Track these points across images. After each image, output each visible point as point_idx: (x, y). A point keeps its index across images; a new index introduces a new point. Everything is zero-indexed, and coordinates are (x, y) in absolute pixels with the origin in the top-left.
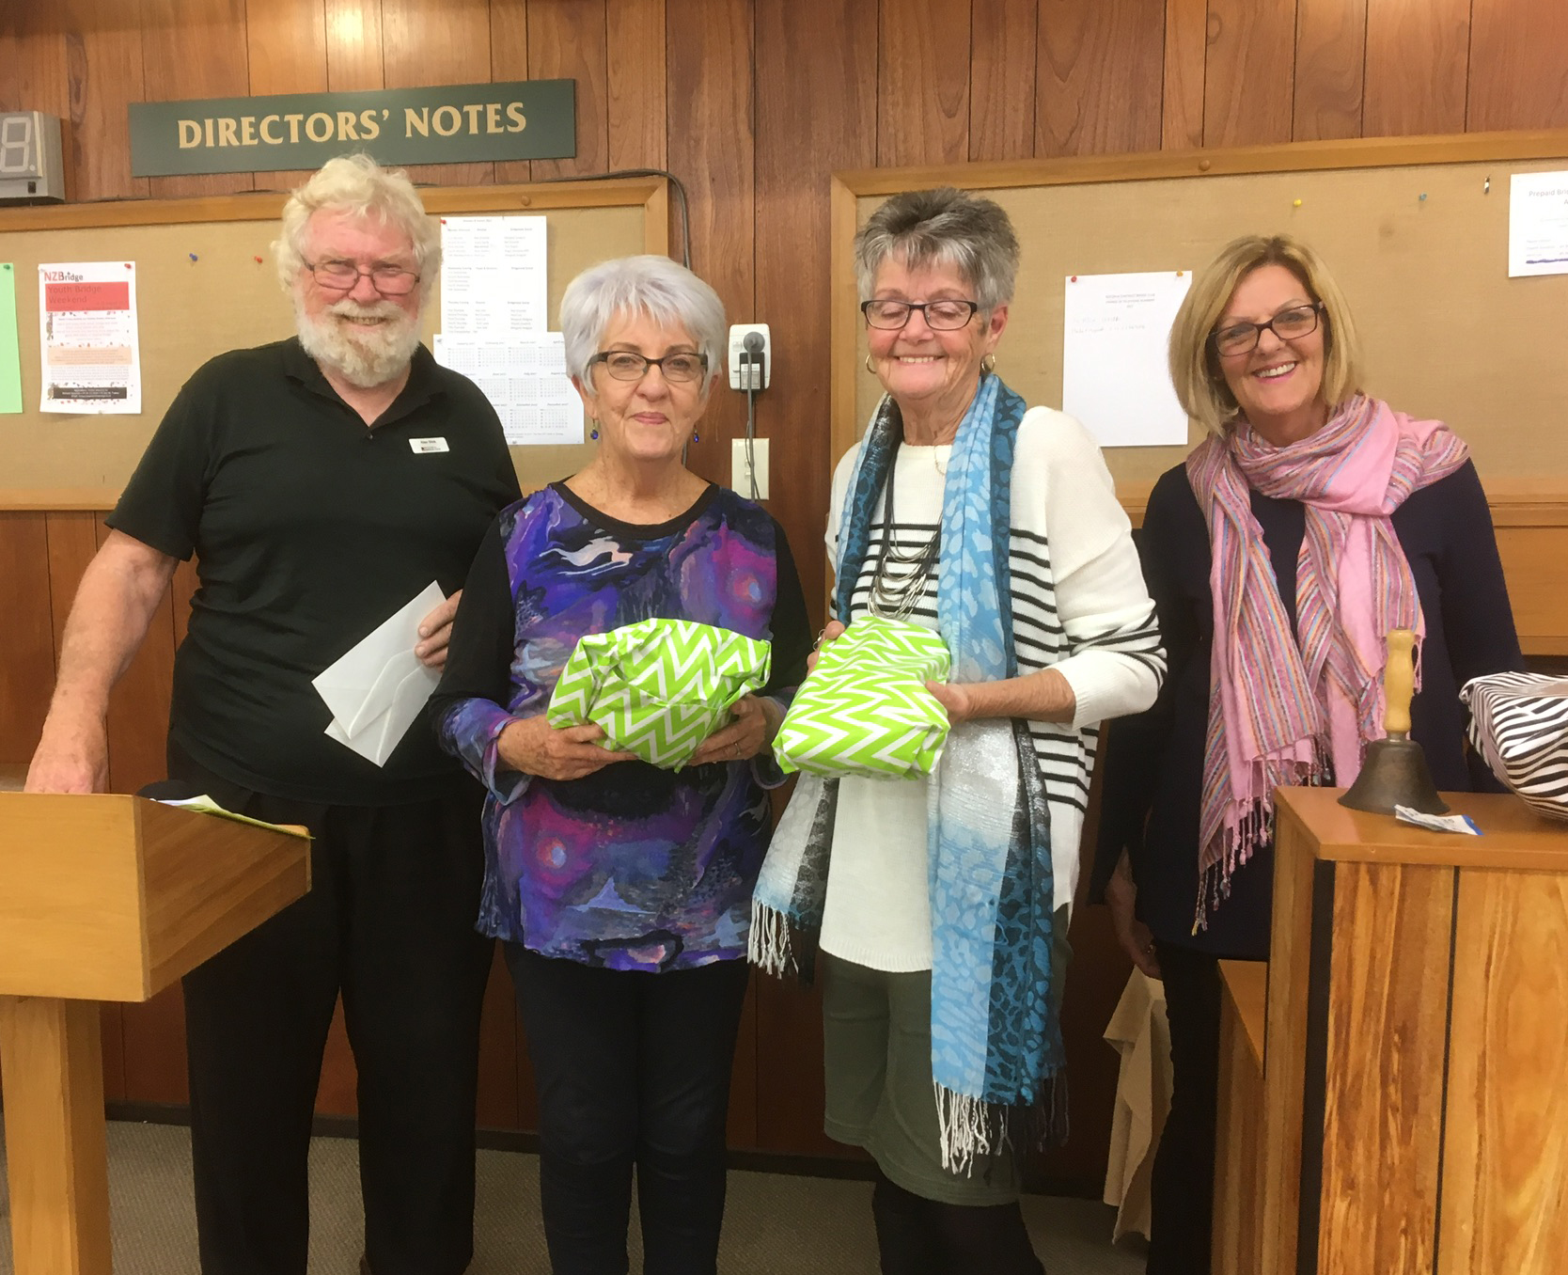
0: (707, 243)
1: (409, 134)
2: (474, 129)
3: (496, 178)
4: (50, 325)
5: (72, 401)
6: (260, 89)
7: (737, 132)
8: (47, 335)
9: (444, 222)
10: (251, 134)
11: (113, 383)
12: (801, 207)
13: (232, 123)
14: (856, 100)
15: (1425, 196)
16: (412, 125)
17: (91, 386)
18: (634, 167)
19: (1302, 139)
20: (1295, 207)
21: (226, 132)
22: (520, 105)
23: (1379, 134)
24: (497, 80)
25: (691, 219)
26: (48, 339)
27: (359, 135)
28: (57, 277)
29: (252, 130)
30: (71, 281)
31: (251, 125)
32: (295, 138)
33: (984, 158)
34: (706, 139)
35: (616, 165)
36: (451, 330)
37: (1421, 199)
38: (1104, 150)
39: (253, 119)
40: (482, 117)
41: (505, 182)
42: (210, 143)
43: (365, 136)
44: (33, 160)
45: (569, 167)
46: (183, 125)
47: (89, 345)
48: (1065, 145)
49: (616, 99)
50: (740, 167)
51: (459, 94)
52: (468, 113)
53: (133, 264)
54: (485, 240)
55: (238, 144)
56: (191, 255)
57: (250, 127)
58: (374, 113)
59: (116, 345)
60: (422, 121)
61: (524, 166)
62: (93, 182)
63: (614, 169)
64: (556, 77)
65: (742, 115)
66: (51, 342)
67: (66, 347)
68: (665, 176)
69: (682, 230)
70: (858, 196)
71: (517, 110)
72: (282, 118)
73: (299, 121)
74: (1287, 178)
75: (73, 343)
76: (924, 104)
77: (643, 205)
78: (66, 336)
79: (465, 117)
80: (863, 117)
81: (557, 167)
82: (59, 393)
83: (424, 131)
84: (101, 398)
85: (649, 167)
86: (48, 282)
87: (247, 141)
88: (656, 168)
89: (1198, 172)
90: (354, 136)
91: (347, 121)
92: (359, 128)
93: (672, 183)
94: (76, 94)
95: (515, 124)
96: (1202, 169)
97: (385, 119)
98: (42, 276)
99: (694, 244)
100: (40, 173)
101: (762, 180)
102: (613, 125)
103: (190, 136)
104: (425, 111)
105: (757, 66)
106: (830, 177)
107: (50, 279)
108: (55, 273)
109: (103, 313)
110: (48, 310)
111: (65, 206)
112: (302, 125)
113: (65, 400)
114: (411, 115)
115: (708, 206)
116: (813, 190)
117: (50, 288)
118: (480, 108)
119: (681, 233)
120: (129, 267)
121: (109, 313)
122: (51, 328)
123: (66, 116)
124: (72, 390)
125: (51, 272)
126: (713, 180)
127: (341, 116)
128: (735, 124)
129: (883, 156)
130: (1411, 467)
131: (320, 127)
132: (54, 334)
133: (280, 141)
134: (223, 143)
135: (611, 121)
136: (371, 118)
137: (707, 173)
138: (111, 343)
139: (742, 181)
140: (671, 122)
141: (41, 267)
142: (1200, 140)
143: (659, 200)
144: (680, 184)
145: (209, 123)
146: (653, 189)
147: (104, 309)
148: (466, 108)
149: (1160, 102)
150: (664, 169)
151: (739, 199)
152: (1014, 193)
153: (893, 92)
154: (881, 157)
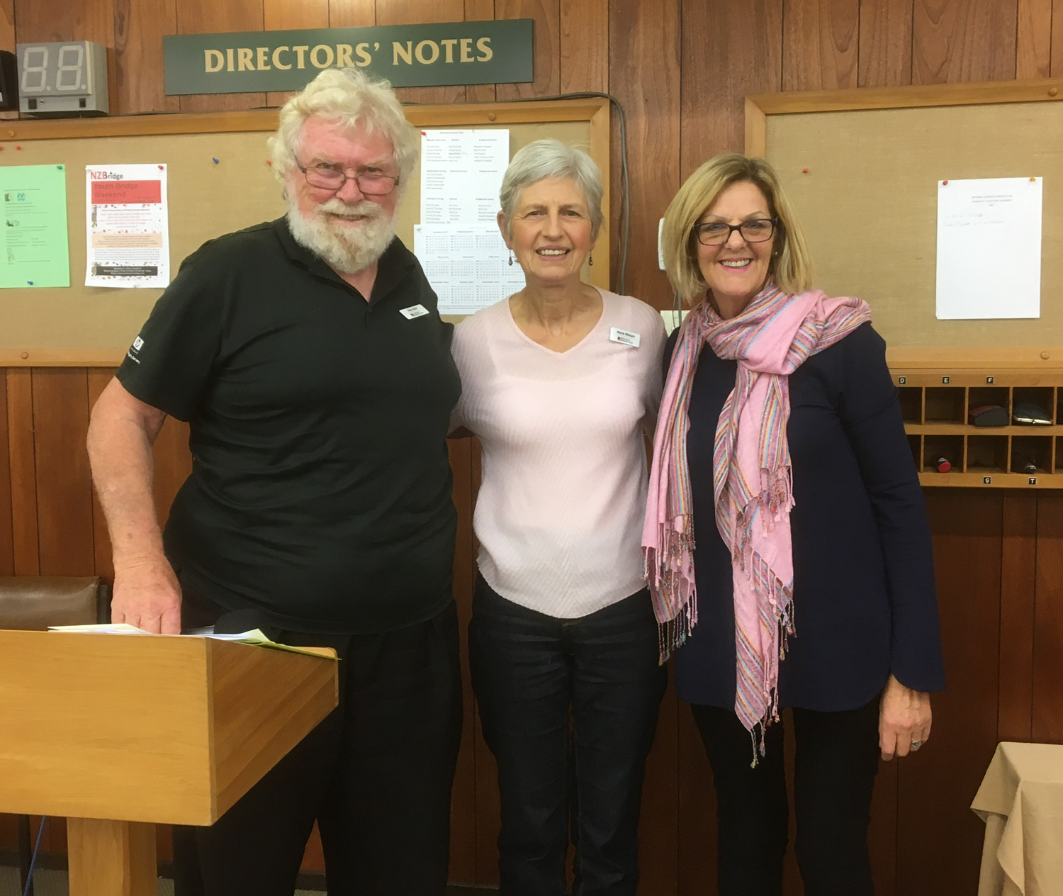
0: (641, 151)
1: (396, 63)
2: (449, 59)
3: (467, 98)
4: (94, 215)
5: (112, 277)
6: (273, 25)
7: (666, 64)
8: (92, 223)
9: (424, 134)
10: (265, 61)
11: (146, 263)
12: (717, 124)
13: (250, 53)
14: (765, 37)
16: (399, 56)
17: (127, 265)
18: (582, 90)
21: (244, 59)
22: (488, 40)
24: (468, 20)
25: (628, 132)
26: (93, 226)
27: (354, 63)
28: (101, 176)
29: (266, 58)
30: (113, 180)
31: (265, 54)
32: (301, 65)
33: (871, 84)
34: (640, 67)
35: (566, 88)
36: (428, 221)
38: (969, 78)
39: (266, 49)
40: (457, 49)
41: (475, 101)
42: (231, 68)
43: (358, 64)
44: (84, 81)
45: (527, 90)
46: (208, 53)
47: (127, 232)
48: (937, 74)
49: (567, 36)
50: (669, 90)
51: (438, 31)
52: (445, 45)
53: (165, 165)
54: (458, 149)
55: (254, 69)
56: (214, 159)
58: (367, 45)
59: (149, 232)
60: (407, 52)
61: (490, 89)
62: (132, 98)
63: (564, 92)
64: (517, 17)
65: (671, 49)
66: (96, 229)
67: (107, 233)
68: (607, 98)
69: (620, 142)
70: (767, 115)
71: (486, 44)
72: (291, 48)
73: (305, 51)
75: (113, 230)
76: (821, 42)
77: (589, 121)
78: (108, 224)
79: (443, 49)
80: (771, 51)
81: (518, 90)
82: (100, 271)
83: (408, 60)
84: (135, 275)
85: (594, 91)
86: (94, 180)
87: (261, 67)
88: (600, 91)
89: (1047, 98)
91: (345, 51)
92: (355, 57)
93: (612, 102)
94: (120, 28)
95: (484, 55)
96: (1053, 95)
97: (376, 50)
98: (88, 175)
99: (630, 153)
100: (90, 92)
101: (687, 101)
102: (563, 57)
103: (215, 61)
104: (410, 44)
105: (684, 10)
106: (744, 98)
107: (95, 177)
108: (100, 173)
109: (139, 206)
110: (93, 202)
111: (107, 118)
112: (307, 55)
113: (106, 277)
114: (397, 47)
115: (642, 123)
116: (729, 109)
117: (95, 185)
118: (455, 42)
119: (618, 143)
120: (161, 168)
121: (144, 206)
122: (95, 218)
123: (111, 45)
124: (111, 268)
125: (96, 171)
126: (646, 100)
127: (340, 47)
128: (665, 56)
129: (787, 83)
131: (322, 56)
132: (98, 223)
133: (289, 67)
134: (241, 68)
135: (563, 54)
136: (364, 49)
137: (641, 95)
138: (145, 230)
139: (670, 101)
140: (612, 54)
141: (88, 167)
142: (1048, 72)
143: (602, 117)
144: (619, 104)
145: (230, 52)
146: (598, 108)
147: (140, 202)
148: (443, 42)
149: (1014, 41)
150: (606, 92)
151: (667, 116)
152: (895, 112)
153: (795, 31)
154: (786, 83)
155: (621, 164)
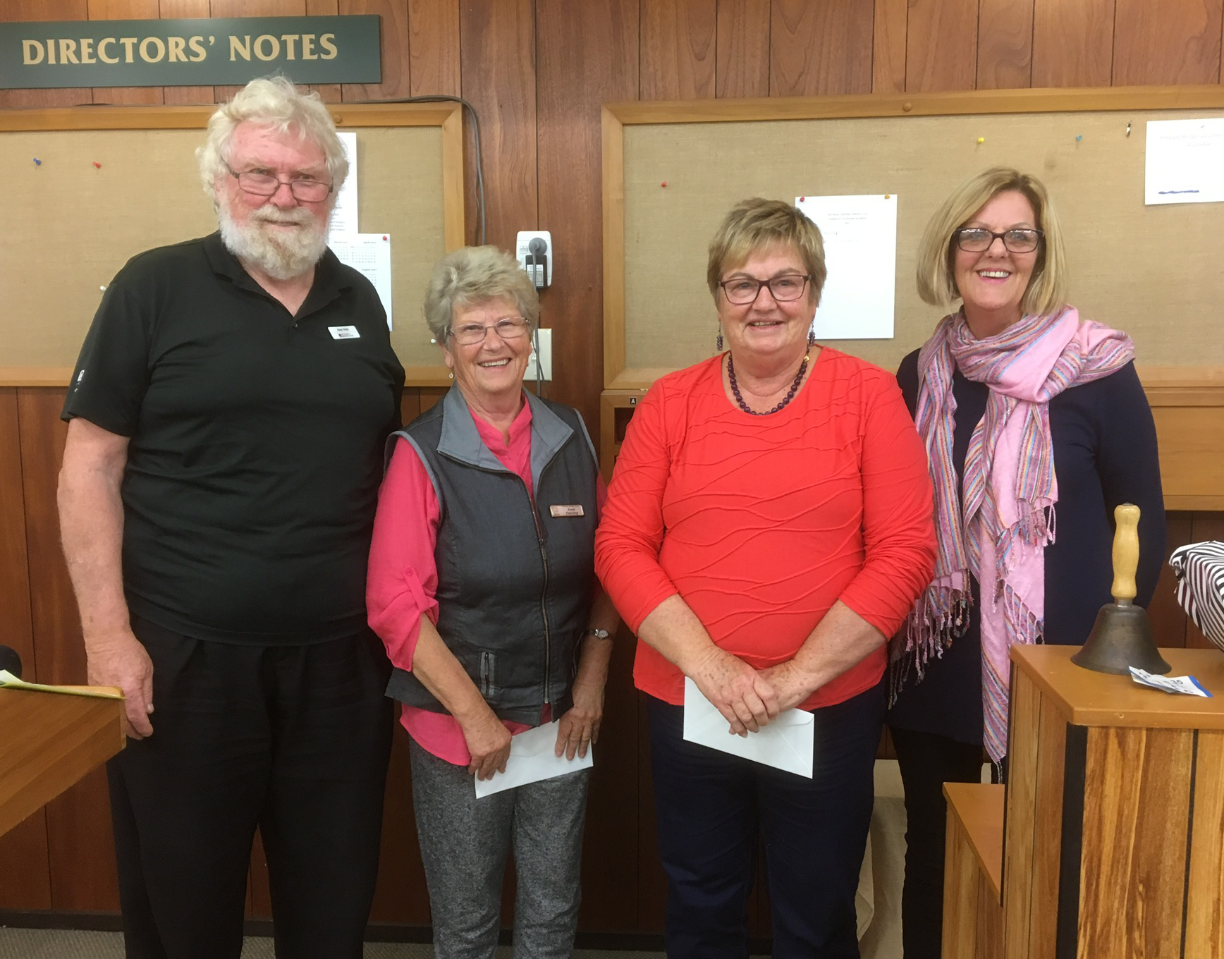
0: (497, 160)
1: (233, 58)
2: (291, 56)
6: (97, 14)
7: (521, 67)
10: (89, 54)
12: (575, 134)
13: (73, 44)
14: (622, 42)
15: (1081, 137)
16: (236, 51)
18: (433, 93)
19: (983, 88)
20: (979, 143)
21: (66, 51)
22: (332, 36)
23: (1044, 85)
24: (311, 14)
25: (483, 139)
27: (188, 58)
29: (90, 50)
31: (89, 46)
32: (129, 58)
33: (729, 94)
34: (494, 70)
35: (417, 91)
37: (1078, 139)
38: (826, 91)
39: (91, 41)
40: (298, 46)
42: (52, 61)
43: (192, 59)
45: (375, 92)
46: (26, 44)
48: (795, 86)
49: (416, 34)
50: (524, 96)
51: (278, 25)
52: (285, 41)
55: (78, 62)
56: (35, 160)
57: (89, 47)
58: (201, 39)
60: (245, 47)
61: (336, 90)
63: (415, 95)
64: (363, 13)
65: (526, 52)
68: (458, 101)
69: (475, 150)
70: (624, 125)
71: (329, 40)
72: (118, 41)
73: (133, 44)
74: (973, 120)
76: (678, 49)
77: (440, 126)
79: (283, 45)
80: (628, 57)
81: (365, 91)
83: (247, 56)
85: (446, 94)
87: (85, 60)
88: (451, 95)
89: (902, 113)
90: (184, 59)
91: (177, 45)
92: (188, 51)
93: (465, 108)
95: (328, 53)
96: (906, 110)
97: (211, 44)
99: (485, 161)
101: (543, 108)
102: (413, 57)
103: (34, 54)
104: (247, 38)
105: (538, 11)
106: (600, 107)
112: (136, 48)
114: (234, 42)
115: (497, 129)
116: (587, 118)
118: (296, 37)
119: (474, 152)
126: (501, 106)
127: (172, 40)
128: (520, 59)
129: (645, 91)
130: (1069, 366)
131: (152, 50)
133: (116, 60)
134: (64, 61)
135: (413, 53)
136: (198, 43)
137: (495, 101)
139: (525, 107)
140: (464, 56)
142: (904, 86)
143: (454, 122)
144: (472, 109)
145: (51, 43)
146: (449, 113)
148: (284, 37)
149: (870, 54)
150: (458, 96)
151: (523, 124)
152: (753, 125)
153: (652, 37)
154: (643, 92)
155: (475, 174)
